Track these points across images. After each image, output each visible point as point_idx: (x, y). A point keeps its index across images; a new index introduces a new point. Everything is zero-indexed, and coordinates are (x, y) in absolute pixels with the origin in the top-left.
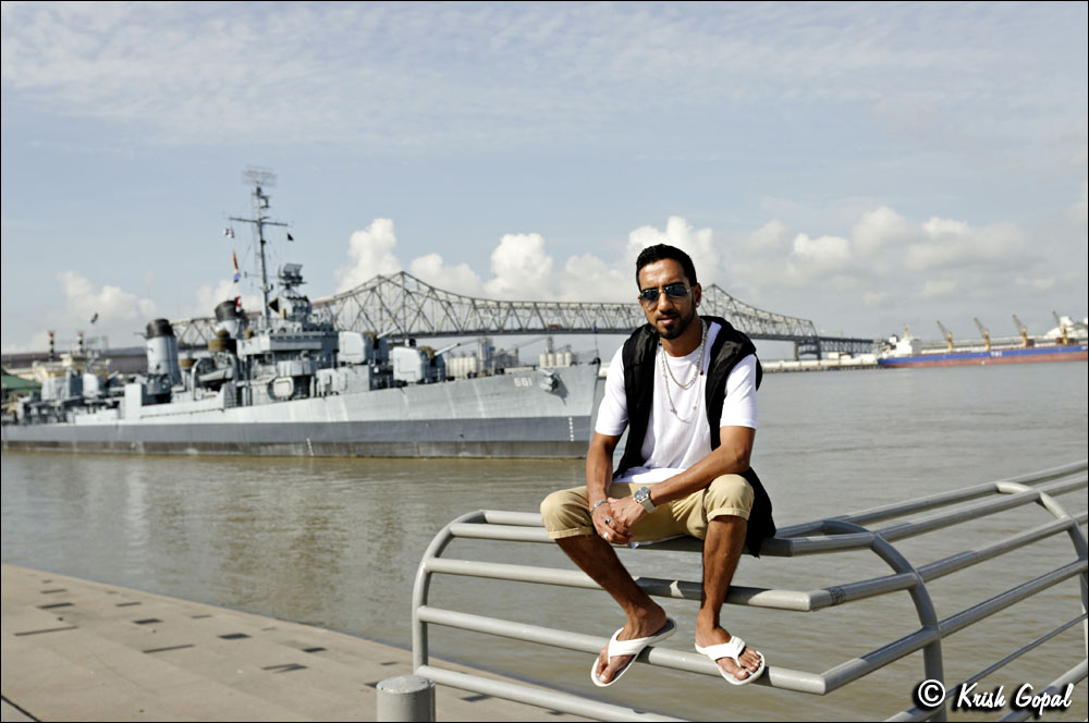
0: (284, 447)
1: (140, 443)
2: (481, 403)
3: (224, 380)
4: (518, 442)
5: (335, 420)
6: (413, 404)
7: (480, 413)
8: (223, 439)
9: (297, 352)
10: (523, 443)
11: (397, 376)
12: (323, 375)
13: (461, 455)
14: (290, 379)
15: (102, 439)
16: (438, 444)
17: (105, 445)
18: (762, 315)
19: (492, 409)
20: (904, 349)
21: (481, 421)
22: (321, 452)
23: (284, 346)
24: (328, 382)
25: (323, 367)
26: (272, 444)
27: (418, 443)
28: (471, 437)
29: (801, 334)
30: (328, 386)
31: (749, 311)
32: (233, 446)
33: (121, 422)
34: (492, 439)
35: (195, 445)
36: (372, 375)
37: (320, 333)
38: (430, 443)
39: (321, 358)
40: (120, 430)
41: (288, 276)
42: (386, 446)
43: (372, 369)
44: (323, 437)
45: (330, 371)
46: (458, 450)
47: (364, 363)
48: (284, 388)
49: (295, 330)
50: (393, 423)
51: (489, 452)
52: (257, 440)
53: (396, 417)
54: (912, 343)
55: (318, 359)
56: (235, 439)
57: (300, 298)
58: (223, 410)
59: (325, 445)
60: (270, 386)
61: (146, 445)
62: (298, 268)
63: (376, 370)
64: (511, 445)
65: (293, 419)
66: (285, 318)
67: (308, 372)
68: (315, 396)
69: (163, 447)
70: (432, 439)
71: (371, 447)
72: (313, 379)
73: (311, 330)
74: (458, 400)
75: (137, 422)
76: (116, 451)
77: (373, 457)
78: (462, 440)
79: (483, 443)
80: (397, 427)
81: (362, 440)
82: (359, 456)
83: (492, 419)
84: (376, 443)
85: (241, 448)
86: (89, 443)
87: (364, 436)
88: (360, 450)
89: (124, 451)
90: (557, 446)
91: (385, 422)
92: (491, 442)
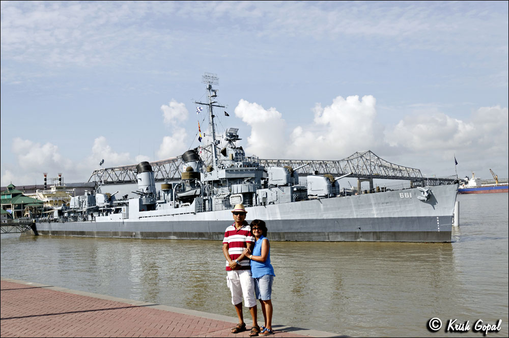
1: (139, 232)
2: (374, 208)
3: (195, 196)
4: (399, 232)
5: (271, 219)
6: (326, 210)
7: (374, 215)
8: (195, 230)
9: (243, 179)
10: (403, 232)
12: (261, 193)
13: (358, 240)
14: (241, 195)
15: (113, 230)
16: (343, 233)
17: (115, 234)
18: (394, 167)
19: (382, 211)
20: (472, 184)
21: (374, 219)
23: (234, 176)
24: (265, 197)
25: (259, 188)
27: (328, 233)
28: (365, 229)
29: (414, 176)
31: (387, 165)
32: (201, 235)
33: (126, 221)
34: (381, 231)
35: (175, 234)
36: (293, 192)
37: (254, 168)
38: (337, 233)
39: (255, 183)
40: (125, 224)
41: (231, 135)
42: (306, 235)
43: (292, 189)
46: (357, 237)
47: (286, 185)
48: (237, 200)
49: (239, 167)
50: (312, 221)
51: (379, 238)
52: (217, 231)
53: (314, 218)
54: (476, 181)
56: (202, 231)
57: (238, 148)
58: (195, 214)
61: (142, 233)
62: (236, 131)
63: (295, 189)
64: (394, 234)
66: (233, 160)
67: (252, 191)
68: (257, 205)
69: (153, 236)
70: (338, 230)
71: (296, 235)
72: (255, 194)
73: (248, 166)
74: (358, 206)
75: (138, 220)
76: (123, 237)
77: (296, 241)
78: (360, 231)
79: (375, 233)
80: (314, 223)
81: (290, 231)
82: (287, 241)
83: (382, 218)
84: (299, 233)
85: (206, 236)
86: (105, 233)
87: (291, 229)
88: (288, 237)
89: (128, 237)
90: (428, 235)
91: (306, 220)
92: (380, 232)
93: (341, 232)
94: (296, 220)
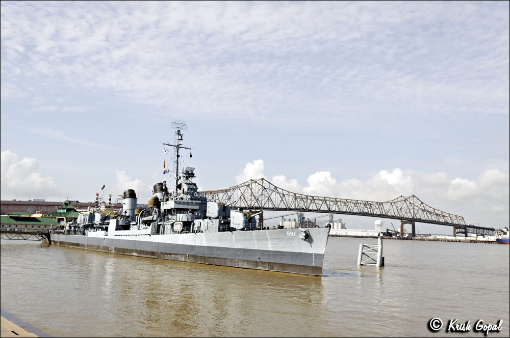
0: (176, 256)
1: (113, 248)
2: (269, 242)
3: (152, 221)
4: (287, 264)
5: (200, 245)
6: (237, 240)
7: (269, 248)
8: (149, 249)
9: (187, 210)
10: (289, 265)
11: (232, 225)
12: (197, 222)
13: (258, 268)
14: (182, 223)
15: (98, 244)
16: (248, 261)
17: (98, 247)
19: (275, 246)
21: (269, 251)
22: (192, 260)
23: (181, 206)
24: (199, 226)
25: (198, 218)
26: (170, 254)
27: (238, 260)
28: (264, 259)
29: (457, 223)
30: (199, 227)
32: (153, 253)
33: (106, 237)
35: (136, 251)
36: (220, 224)
37: (199, 202)
38: (244, 261)
39: (198, 214)
40: (105, 240)
41: (187, 173)
42: (223, 260)
43: (220, 221)
44: (193, 253)
45: (201, 220)
46: (257, 266)
47: (217, 218)
48: (178, 227)
49: (187, 199)
50: (227, 249)
51: (272, 268)
52: (164, 251)
53: (229, 246)
55: (196, 214)
56: (154, 250)
57: (192, 184)
58: (150, 235)
59: (195, 257)
60: (172, 225)
61: (115, 249)
62: (193, 169)
63: (222, 222)
64: (283, 265)
65: (181, 243)
66: (183, 193)
67: (190, 220)
68: (192, 232)
69: (123, 252)
70: (244, 258)
71: (216, 260)
72: (192, 224)
73: (195, 200)
74: (259, 240)
75: (113, 237)
76: (103, 251)
77: (216, 265)
78: (260, 261)
79: (270, 263)
80: (229, 251)
81: (212, 256)
82: (210, 264)
83: (275, 251)
84: (218, 258)
85: (156, 255)
86: (92, 246)
87: (213, 254)
88: (211, 261)
89: (106, 251)
90: (306, 268)
91: (223, 248)
92: (273, 263)
93: (247, 261)
94: (216, 247)
